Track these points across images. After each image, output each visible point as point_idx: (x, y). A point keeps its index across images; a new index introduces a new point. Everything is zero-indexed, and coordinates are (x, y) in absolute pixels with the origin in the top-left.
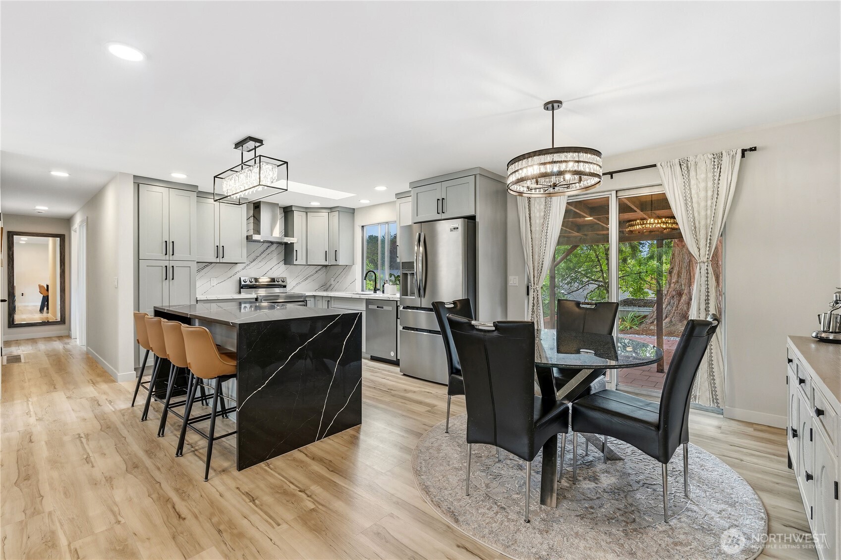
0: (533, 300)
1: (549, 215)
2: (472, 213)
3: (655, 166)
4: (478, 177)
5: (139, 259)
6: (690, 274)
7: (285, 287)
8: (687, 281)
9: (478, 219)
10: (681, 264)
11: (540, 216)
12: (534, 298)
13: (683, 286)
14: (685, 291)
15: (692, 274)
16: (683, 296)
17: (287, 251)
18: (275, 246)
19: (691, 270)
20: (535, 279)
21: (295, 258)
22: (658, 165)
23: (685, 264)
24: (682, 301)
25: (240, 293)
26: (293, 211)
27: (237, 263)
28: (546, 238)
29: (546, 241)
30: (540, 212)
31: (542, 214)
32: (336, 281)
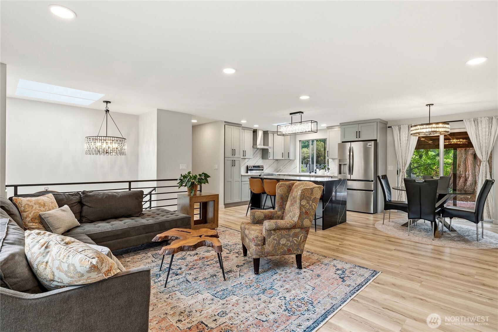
0: (402, 177)
1: (410, 139)
2: (376, 139)
3: (462, 121)
4: (378, 123)
5: (225, 157)
6: (466, 165)
7: (263, 170)
8: (464, 169)
9: (378, 141)
10: (460, 159)
11: (405, 140)
12: (402, 176)
13: (461, 172)
14: (463, 175)
15: (467, 166)
16: (462, 178)
17: (264, 153)
18: (259, 150)
19: (467, 163)
20: (403, 167)
21: (269, 156)
22: (464, 120)
23: (463, 160)
24: (461, 181)
25: (247, 172)
26: (268, 134)
27: (245, 159)
28: (409, 150)
29: (409, 151)
30: (405, 138)
31: (407, 139)
32: (284, 167)
